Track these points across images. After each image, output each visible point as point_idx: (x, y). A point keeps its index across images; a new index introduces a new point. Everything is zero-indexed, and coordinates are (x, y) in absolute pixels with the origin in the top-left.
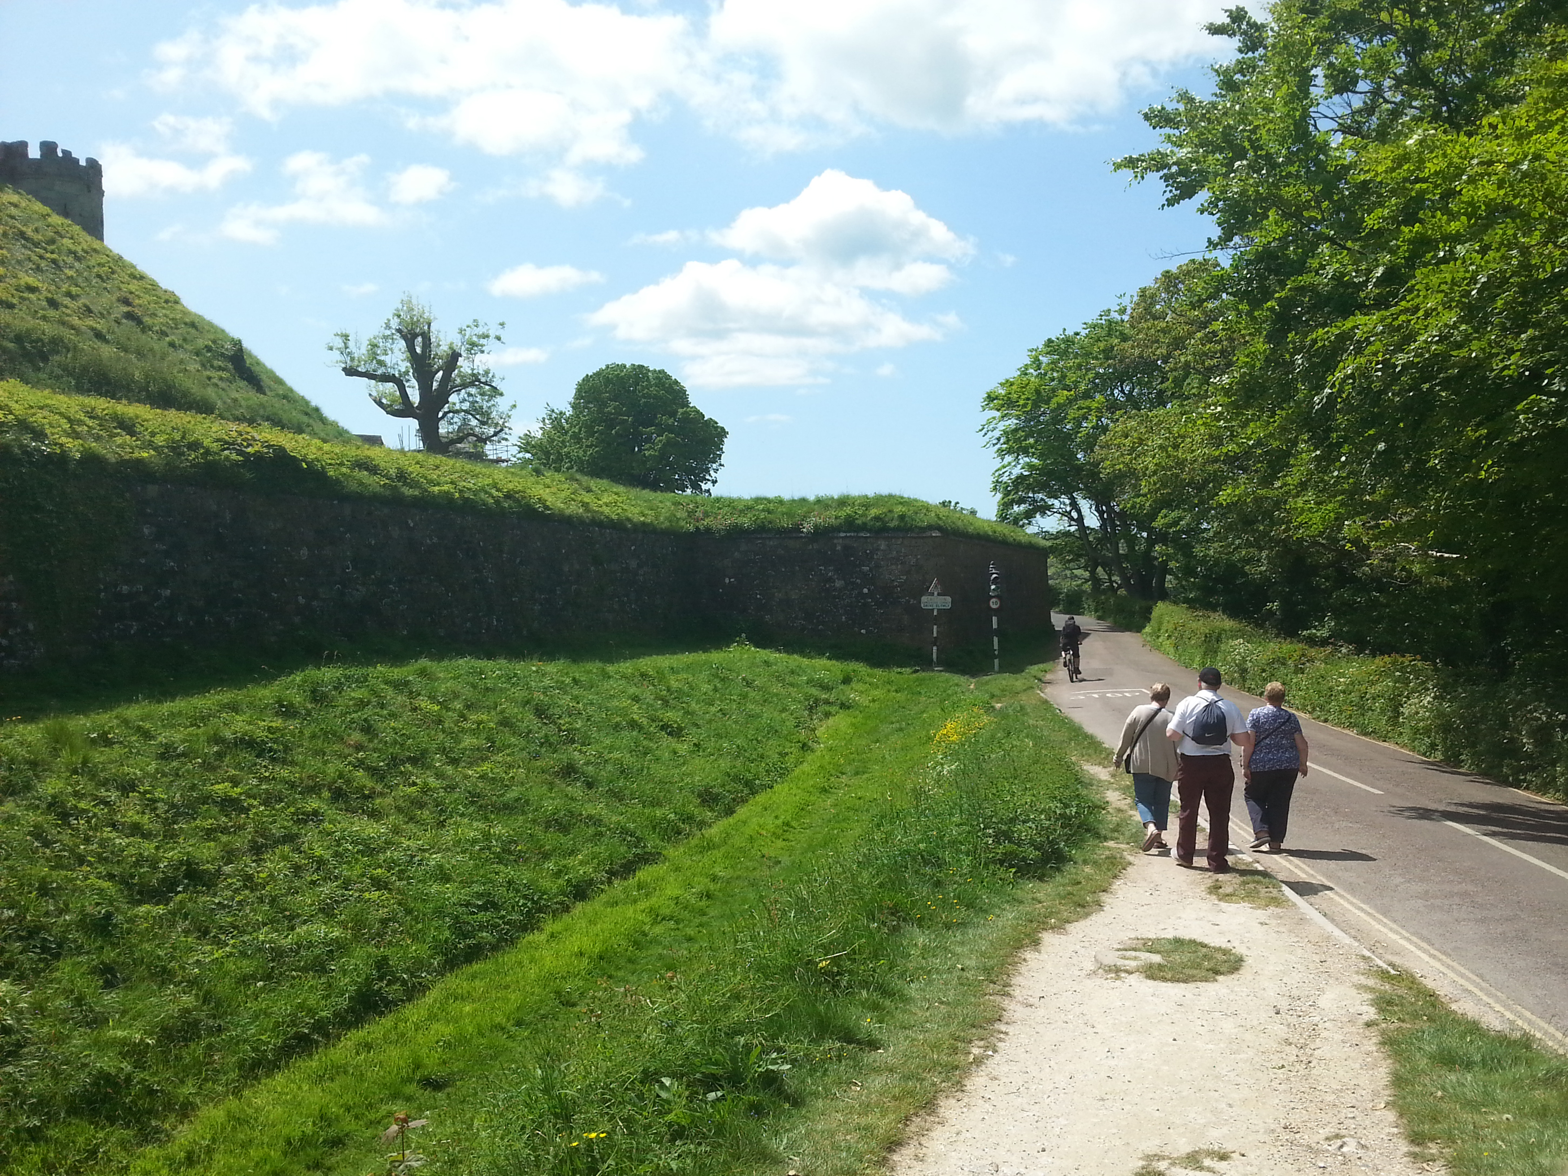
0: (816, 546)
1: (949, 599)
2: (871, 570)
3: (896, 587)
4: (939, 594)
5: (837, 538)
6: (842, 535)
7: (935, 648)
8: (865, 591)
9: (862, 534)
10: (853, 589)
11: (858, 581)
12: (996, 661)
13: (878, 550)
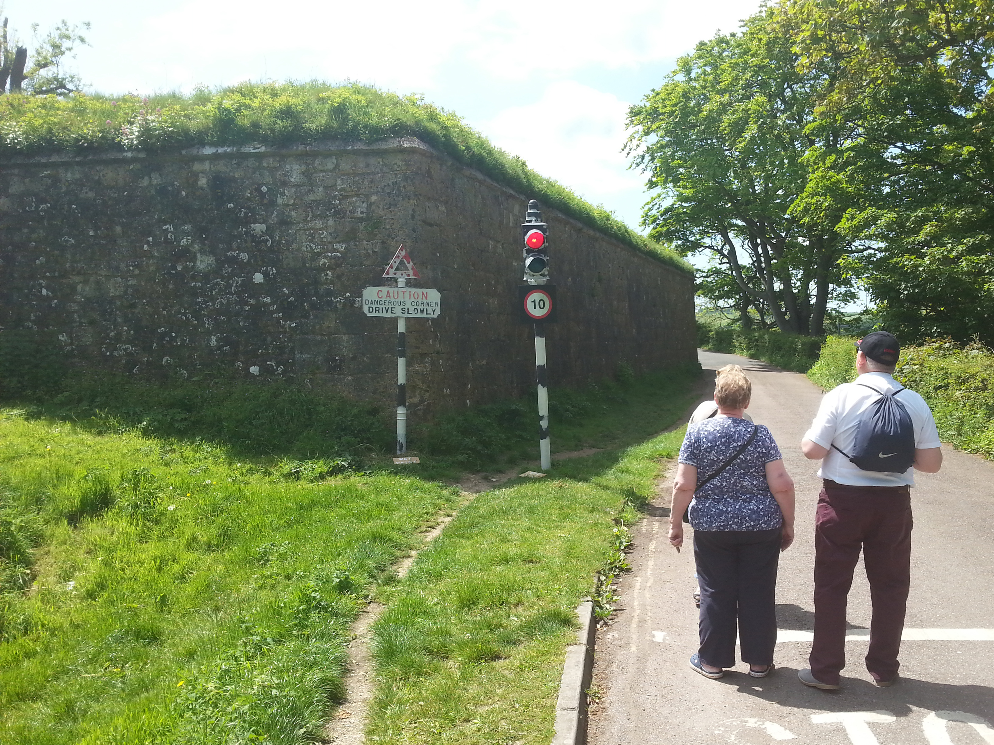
0: (156, 180)
1: (434, 296)
2: (270, 231)
3: (323, 269)
4: (409, 284)
5: (202, 159)
6: (208, 151)
7: (401, 412)
8: (258, 278)
9: (249, 149)
10: (231, 276)
11: (244, 256)
12: (545, 445)
13: (284, 184)
